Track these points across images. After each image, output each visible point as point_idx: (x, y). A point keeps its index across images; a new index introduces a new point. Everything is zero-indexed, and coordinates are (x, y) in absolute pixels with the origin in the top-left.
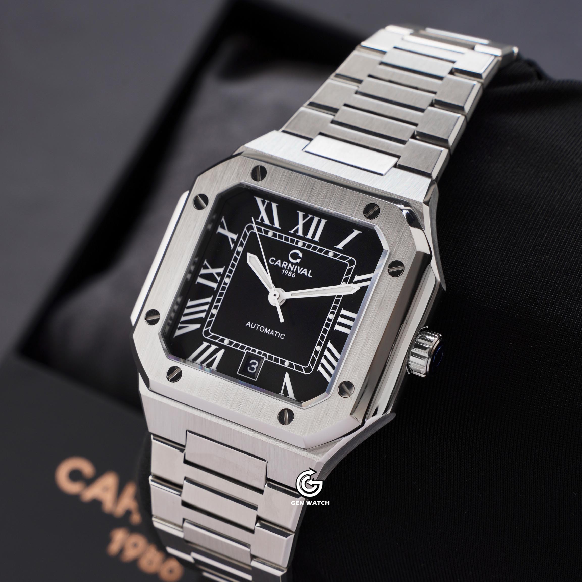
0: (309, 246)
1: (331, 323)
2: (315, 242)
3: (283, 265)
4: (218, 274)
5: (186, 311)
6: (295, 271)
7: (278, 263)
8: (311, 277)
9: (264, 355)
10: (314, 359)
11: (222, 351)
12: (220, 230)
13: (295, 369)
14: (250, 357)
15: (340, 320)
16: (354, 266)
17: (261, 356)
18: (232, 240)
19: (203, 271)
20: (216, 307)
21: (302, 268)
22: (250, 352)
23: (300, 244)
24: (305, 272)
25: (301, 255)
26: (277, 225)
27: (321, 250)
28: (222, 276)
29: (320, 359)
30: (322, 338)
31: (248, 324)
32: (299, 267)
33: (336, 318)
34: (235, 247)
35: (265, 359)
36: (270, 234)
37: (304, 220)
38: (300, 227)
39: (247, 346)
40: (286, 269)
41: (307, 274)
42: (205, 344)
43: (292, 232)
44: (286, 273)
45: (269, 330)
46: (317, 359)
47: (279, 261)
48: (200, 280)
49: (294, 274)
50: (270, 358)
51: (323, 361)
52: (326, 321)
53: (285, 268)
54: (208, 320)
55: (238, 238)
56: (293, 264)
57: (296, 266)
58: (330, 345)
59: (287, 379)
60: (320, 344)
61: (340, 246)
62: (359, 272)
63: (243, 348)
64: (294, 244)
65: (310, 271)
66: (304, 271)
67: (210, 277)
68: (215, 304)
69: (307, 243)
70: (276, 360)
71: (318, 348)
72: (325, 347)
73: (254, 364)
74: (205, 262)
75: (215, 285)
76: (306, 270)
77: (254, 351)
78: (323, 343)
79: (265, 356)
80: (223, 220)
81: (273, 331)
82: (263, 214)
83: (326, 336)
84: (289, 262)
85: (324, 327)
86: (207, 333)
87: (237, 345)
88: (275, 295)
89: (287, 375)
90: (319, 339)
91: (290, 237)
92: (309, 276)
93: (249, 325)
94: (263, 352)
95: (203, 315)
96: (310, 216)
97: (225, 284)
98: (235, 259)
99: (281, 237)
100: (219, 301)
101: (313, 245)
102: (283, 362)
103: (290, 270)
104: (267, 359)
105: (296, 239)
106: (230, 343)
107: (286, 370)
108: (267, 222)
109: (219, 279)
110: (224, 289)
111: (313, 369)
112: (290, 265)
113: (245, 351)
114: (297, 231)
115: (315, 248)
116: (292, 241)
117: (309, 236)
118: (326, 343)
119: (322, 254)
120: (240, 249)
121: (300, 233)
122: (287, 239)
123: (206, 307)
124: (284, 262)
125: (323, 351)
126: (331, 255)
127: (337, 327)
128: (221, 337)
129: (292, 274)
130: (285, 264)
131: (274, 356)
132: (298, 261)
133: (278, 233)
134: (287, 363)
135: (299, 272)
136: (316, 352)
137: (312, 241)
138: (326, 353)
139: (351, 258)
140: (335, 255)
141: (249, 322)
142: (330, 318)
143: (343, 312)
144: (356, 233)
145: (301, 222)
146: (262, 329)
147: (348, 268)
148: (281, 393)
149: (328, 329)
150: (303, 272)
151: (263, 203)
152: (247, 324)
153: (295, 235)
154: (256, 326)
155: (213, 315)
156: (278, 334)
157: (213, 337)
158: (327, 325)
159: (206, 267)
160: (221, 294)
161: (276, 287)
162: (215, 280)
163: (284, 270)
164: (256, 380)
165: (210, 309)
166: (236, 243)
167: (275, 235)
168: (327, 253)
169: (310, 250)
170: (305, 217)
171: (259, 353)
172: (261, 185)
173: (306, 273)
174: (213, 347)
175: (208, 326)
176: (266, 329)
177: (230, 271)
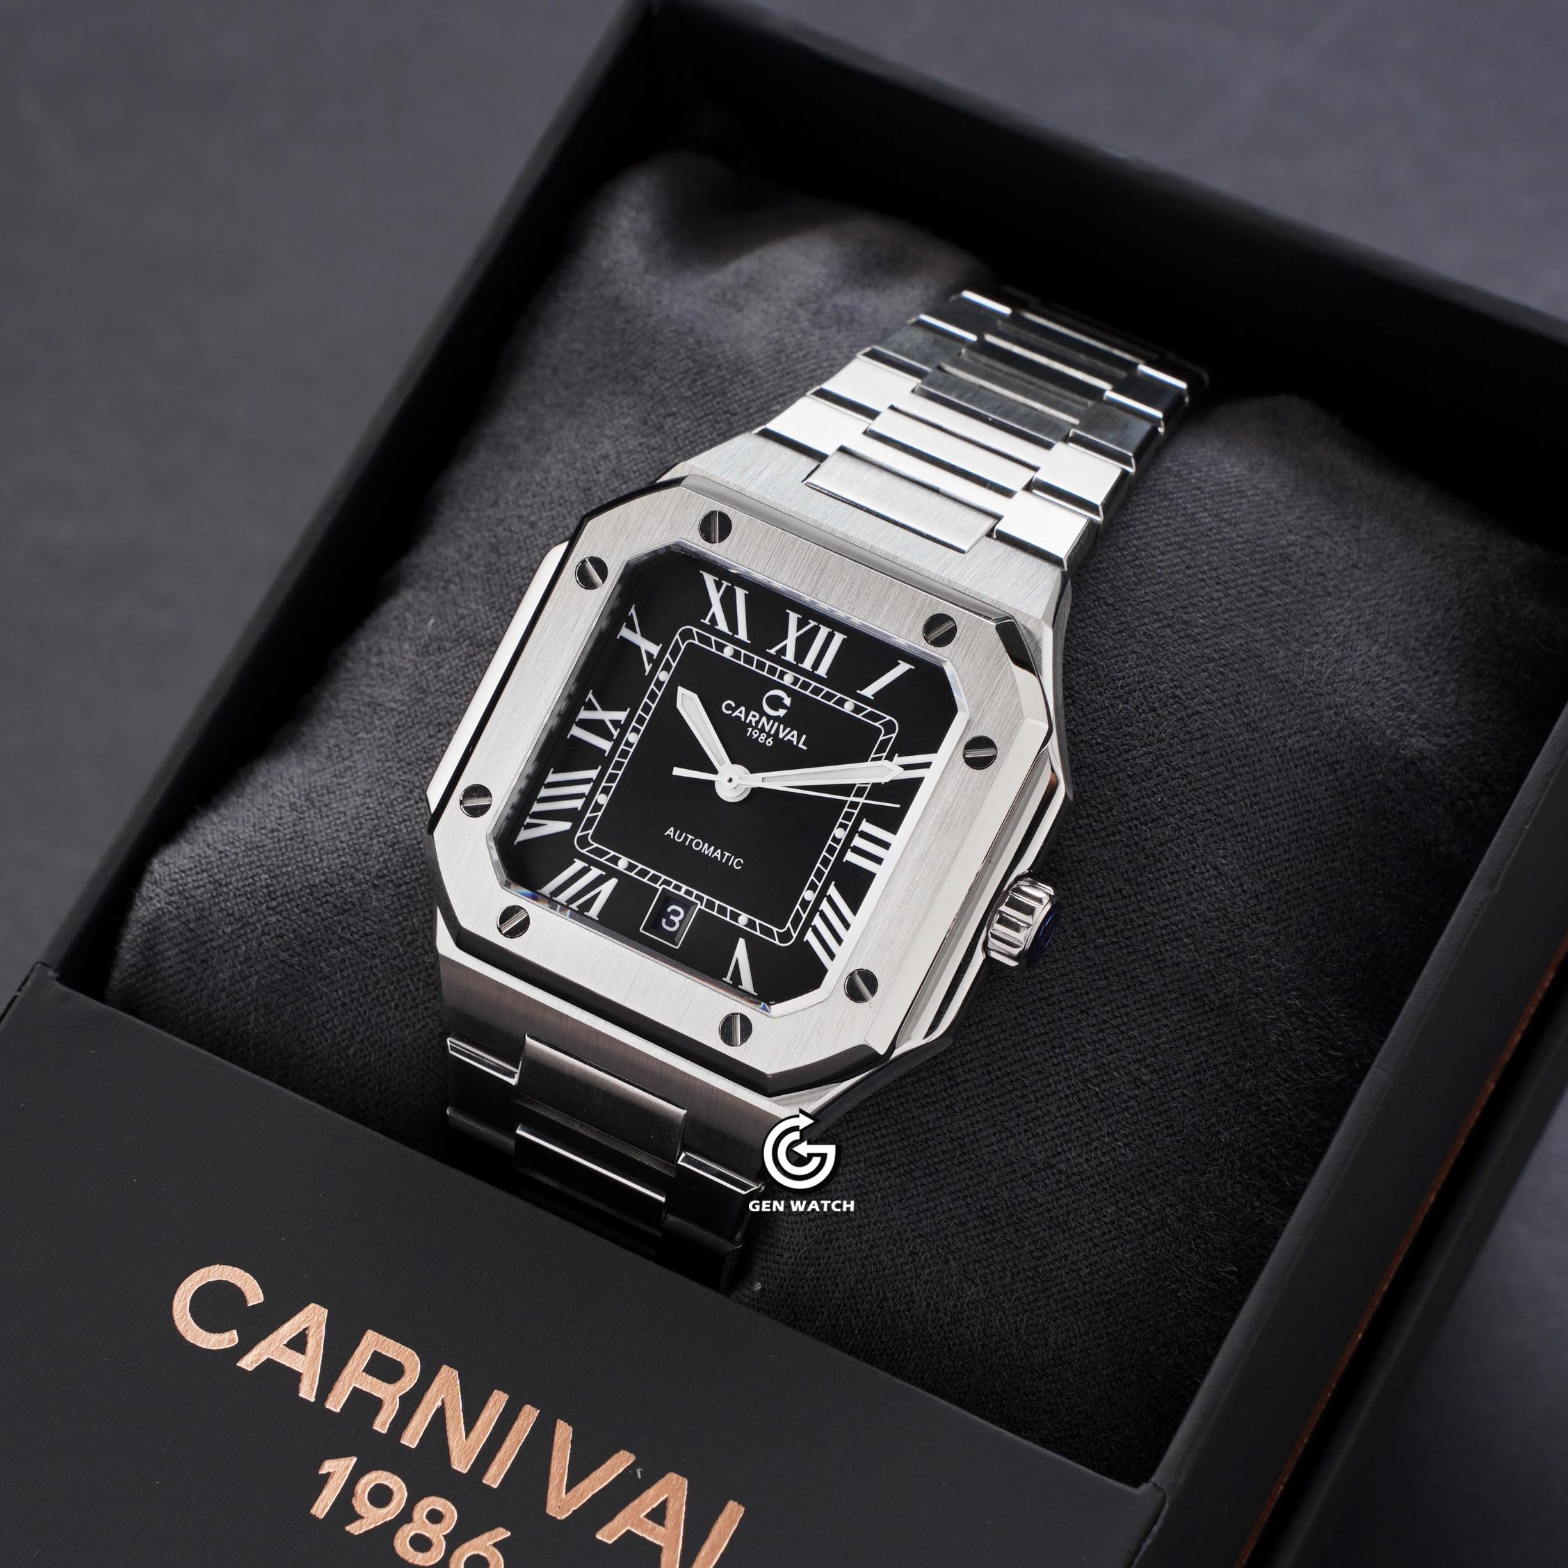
0: (805, 686)
1: (839, 847)
2: (818, 679)
3: (750, 717)
4: (616, 723)
5: (544, 792)
6: (772, 732)
7: (740, 712)
8: (805, 748)
9: (699, 898)
10: (798, 917)
11: (613, 882)
12: (625, 633)
13: (758, 933)
14: (667, 898)
15: (858, 842)
16: (894, 735)
17: (692, 899)
18: (649, 655)
19: (584, 714)
20: (606, 791)
21: (788, 729)
22: (670, 889)
23: (788, 679)
24: (793, 736)
25: (787, 701)
26: (742, 634)
27: (829, 696)
28: (623, 727)
29: (811, 917)
30: (819, 874)
31: (670, 831)
32: (782, 726)
33: (850, 838)
34: (654, 671)
35: (699, 906)
36: (728, 652)
37: (799, 629)
38: (790, 643)
39: (664, 877)
40: (755, 728)
41: (798, 741)
42: (578, 865)
43: (773, 651)
44: (755, 736)
45: (712, 848)
46: (804, 916)
47: (743, 709)
48: (576, 731)
49: (770, 740)
50: (710, 905)
51: (817, 921)
52: (829, 842)
53: (754, 724)
54: (588, 815)
55: (662, 653)
56: (769, 718)
57: (777, 724)
58: (832, 891)
59: (741, 952)
60: (813, 887)
61: (869, 692)
62: (902, 748)
63: (655, 879)
64: (776, 678)
65: (804, 737)
66: (790, 735)
67: (597, 727)
68: (603, 784)
69: (802, 679)
70: (722, 911)
71: (809, 895)
72: (822, 895)
73: (676, 913)
74: (590, 696)
75: (606, 745)
76: (795, 733)
77: (678, 888)
78: (820, 885)
79: (701, 901)
80: (633, 611)
81: (719, 851)
82: (717, 609)
83: (827, 872)
84: (762, 713)
85: (824, 853)
86: (583, 842)
87: (643, 873)
88: (730, 780)
89: (741, 943)
90: (812, 877)
91: (768, 663)
92: (801, 745)
93: (672, 834)
94: (695, 892)
95: (578, 804)
96: (812, 623)
97: (629, 744)
98: (653, 696)
99: (749, 660)
100: (612, 778)
101: (814, 684)
102: (735, 917)
103: (762, 730)
104: (703, 908)
105: (780, 668)
106: (631, 867)
107: (740, 932)
108: (722, 626)
109: (615, 733)
110: (624, 754)
111: (795, 936)
112: (764, 719)
113: (660, 887)
114: (783, 651)
115: (816, 691)
116: (772, 671)
117: (807, 664)
118: (826, 887)
119: (831, 703)
120: (664, 676)
121: (790, 656)
122: (761, 666)
123: (586, 789)
124: (752, 713)
125: (818, 901)
126: (849, 707)
127: (850, 857)
128: (613, 853)
129: (766, 739)
130: (753, 717)
131: (717, 902)
132: (782, 712)
133: (743, 652)
134: (743, 919)
135: (781, 735)
136: (805, 904)
137: (811, 675)
138: (825, 906)
139: (888, 718)
140: (857, 709)
141: (672, 829)
142: (838, 836)
143: (866, 826)
144: (903, 667)
145: (793, 633)
146: (698, 845)
147: (881, 738)
148: (727, 979)
149: (833, 859)
150: (789, 737)
151: (718, 585)
152: (668, 832)
153: (778, 658)
154: (686, 838)
155: (598, 807)
156: (729, 858)
157: (596, 851)
158: (831, 850)
159: (591, 707)
160: (618, 766)
161: (733, 761)
162: (606, 735)
163: (750, 729)
164: (677, 948)
165: (593, 792)
166: (655, 662)
167: (737, 655)
168: (841, 702)
169: (807, 693)
170: (801, 624)
171: (689, 893)
172: (717, 551)
173: (795, 740)
174: (595, 873)
175: (587, 827)
176: (706, 845)
177: (641, 720)
